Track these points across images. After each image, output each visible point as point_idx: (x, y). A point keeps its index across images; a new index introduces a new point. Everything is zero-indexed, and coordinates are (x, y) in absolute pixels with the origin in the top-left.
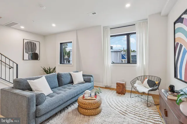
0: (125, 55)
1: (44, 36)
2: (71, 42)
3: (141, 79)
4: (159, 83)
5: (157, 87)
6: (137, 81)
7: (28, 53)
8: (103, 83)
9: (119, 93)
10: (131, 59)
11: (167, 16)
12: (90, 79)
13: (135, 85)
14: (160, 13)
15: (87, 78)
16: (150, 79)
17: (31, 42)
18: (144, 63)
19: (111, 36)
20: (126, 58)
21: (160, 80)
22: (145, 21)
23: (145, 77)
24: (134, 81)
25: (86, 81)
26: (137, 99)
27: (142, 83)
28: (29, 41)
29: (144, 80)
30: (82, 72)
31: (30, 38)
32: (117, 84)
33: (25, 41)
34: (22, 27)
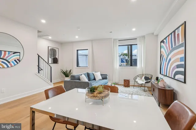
0: (124, 59)
1: (61, 44)
2: (87, 49)
3: (141, 76)
4: (151, 78)
5: (150, 80)
6: (138, 78)
7: (51, 58)
8: (113, 81)
9: (125, 87)
10: (133, 63)
11: (157, 36)
12: (106, 77)
13: (137, 80)
14: (153, 34)
15: (104, 76)
16: (146, 76)
17: (53, 49)
18: (143, 66)
19: (119, 46)
20: (125, 62)
21: (152, 76)
22: (144, 37)
23: (143, 75)
24: (135, 78)
25: (103, 79)
26: (138, 89)
27: (141, 79)
28: (52, 48)
29: (142, 77)
30: (99, 72)
31: (52, 45)
32: (124, 80)
33: (50, 48)
34: (50, 38)
